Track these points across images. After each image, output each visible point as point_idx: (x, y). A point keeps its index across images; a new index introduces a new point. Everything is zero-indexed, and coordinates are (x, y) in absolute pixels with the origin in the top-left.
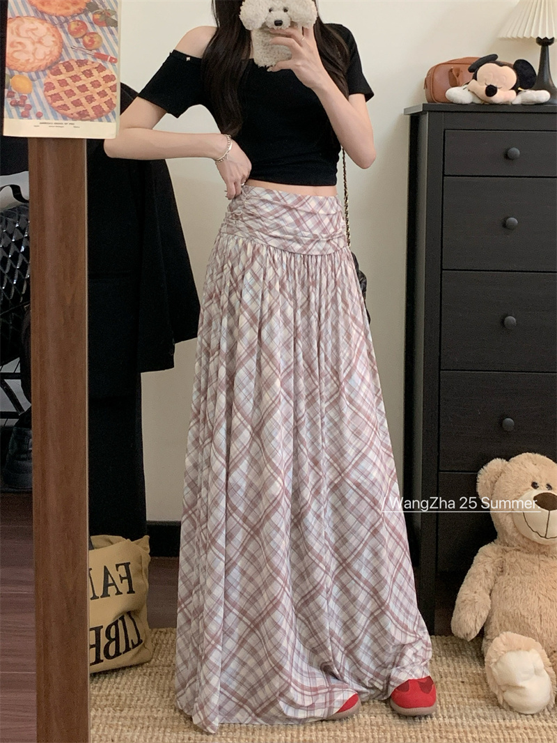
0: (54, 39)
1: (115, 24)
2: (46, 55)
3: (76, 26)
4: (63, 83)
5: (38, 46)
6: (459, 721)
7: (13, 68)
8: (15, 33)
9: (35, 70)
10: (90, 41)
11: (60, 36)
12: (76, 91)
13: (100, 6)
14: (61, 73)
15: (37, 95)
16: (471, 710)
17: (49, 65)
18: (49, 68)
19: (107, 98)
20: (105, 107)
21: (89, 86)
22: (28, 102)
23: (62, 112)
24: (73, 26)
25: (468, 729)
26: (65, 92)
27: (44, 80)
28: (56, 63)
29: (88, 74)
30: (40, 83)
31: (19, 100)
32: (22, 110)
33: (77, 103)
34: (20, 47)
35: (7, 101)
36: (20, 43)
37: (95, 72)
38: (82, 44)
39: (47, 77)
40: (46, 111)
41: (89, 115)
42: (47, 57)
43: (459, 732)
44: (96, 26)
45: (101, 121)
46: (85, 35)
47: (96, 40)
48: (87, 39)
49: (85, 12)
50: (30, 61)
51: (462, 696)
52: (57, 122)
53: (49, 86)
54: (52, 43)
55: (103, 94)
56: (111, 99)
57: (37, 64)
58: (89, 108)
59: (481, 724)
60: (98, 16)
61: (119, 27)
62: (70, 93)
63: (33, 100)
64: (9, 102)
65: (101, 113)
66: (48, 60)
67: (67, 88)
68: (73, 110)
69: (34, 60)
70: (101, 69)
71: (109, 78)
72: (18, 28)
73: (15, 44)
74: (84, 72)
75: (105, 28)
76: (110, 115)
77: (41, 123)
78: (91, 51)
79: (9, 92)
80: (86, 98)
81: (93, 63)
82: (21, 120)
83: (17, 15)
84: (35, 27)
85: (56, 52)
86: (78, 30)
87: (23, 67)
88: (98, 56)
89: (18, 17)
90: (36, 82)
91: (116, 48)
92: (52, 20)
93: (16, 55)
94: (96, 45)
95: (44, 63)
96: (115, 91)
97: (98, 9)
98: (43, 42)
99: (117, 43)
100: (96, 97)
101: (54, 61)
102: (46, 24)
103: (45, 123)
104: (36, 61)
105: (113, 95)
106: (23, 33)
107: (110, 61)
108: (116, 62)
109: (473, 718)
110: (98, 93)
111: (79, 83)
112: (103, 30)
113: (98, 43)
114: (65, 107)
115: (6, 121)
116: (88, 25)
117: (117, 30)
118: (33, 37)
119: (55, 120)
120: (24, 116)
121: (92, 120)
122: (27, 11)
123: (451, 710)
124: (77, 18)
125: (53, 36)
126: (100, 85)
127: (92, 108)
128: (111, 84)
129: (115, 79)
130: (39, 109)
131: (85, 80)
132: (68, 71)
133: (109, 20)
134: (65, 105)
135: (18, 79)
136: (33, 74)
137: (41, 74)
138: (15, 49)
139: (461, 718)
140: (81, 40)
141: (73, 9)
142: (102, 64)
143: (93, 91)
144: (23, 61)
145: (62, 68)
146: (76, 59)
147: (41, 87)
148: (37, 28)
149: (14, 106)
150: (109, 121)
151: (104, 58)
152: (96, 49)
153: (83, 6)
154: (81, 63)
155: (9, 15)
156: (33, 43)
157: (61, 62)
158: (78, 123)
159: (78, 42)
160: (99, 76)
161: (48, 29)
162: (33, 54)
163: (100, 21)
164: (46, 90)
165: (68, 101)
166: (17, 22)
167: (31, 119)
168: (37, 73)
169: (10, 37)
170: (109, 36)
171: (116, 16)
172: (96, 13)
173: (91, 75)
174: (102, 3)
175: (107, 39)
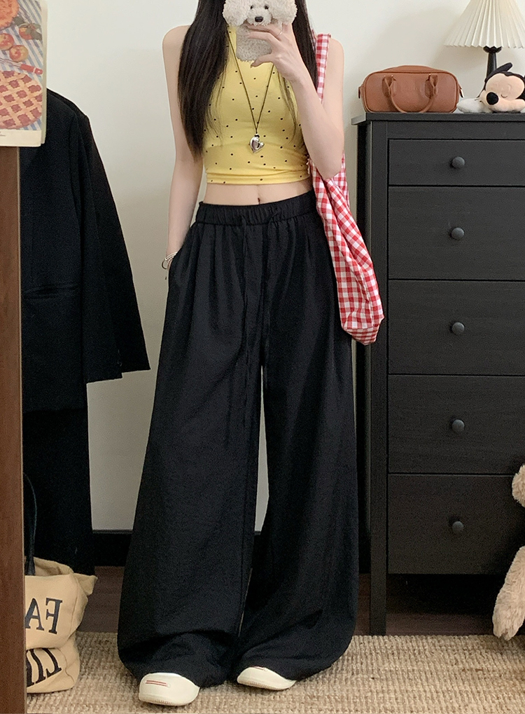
1: (40, 37)
3: (4, 39)
10: (16, 53)
13: (26, 21)
19: (32, 108)
20: (31, 117)
21: (15, 96)
29: (15, 84)
33: (3, 113)
37: (21, 83)
38: (8, 55)
41: (15, 124)
44: (22, 40)
45: (27, 129)
46: (12, 47)
47: (22, 52)
48: (13, 51)
49: (12, 25)
55: (29, 103)
56: (37, 108)
58: (15, 117)
60: (24, 30)
61: (43, 40)
65: (26, 122)
70: (27, 79)
71: (34, 89)
74: (10, 83)
75: (31, 41)
76: (36, 124)
78: (17, 62)
80: (12, 107)
81: (19, 74)
86: (5, 43)
88: (24, 67)
91: (41, 60)
94: (20, 59)
96: (41, 101)
97: (24, 22)
99: (42, 55)
100: (22, 106)
105: (40, 104)
107: (35, 72)
108: (42, 73)
110: (24, 103)
111: (6, 94)
112: (29, 44)
113: (25, 55)
116: (14, 37)
117: (42, 43)
121: (18, 128)
124: (5, 31)
126: (26, 96)
127: (18, 117)
128: (37, 93)
129: (42, 89)
131: (11, 91)
133: (34, 33)
140: (7, 52)
142: (28, 75)
143: (19, 101)
146: (2, 71)
150: (35, 129)
151: (30, 69)
152: (21, 61)
153: (10, 20)
154: (7, 74)
158: (4, 131)
159: (5, 54)
160: (25, 86)
163: (26, 33)
170: (35, 48)
171: (40, 29)
172: (23, 26)
173: (17, 85)
174: (27, 18)
175: (33, 52)
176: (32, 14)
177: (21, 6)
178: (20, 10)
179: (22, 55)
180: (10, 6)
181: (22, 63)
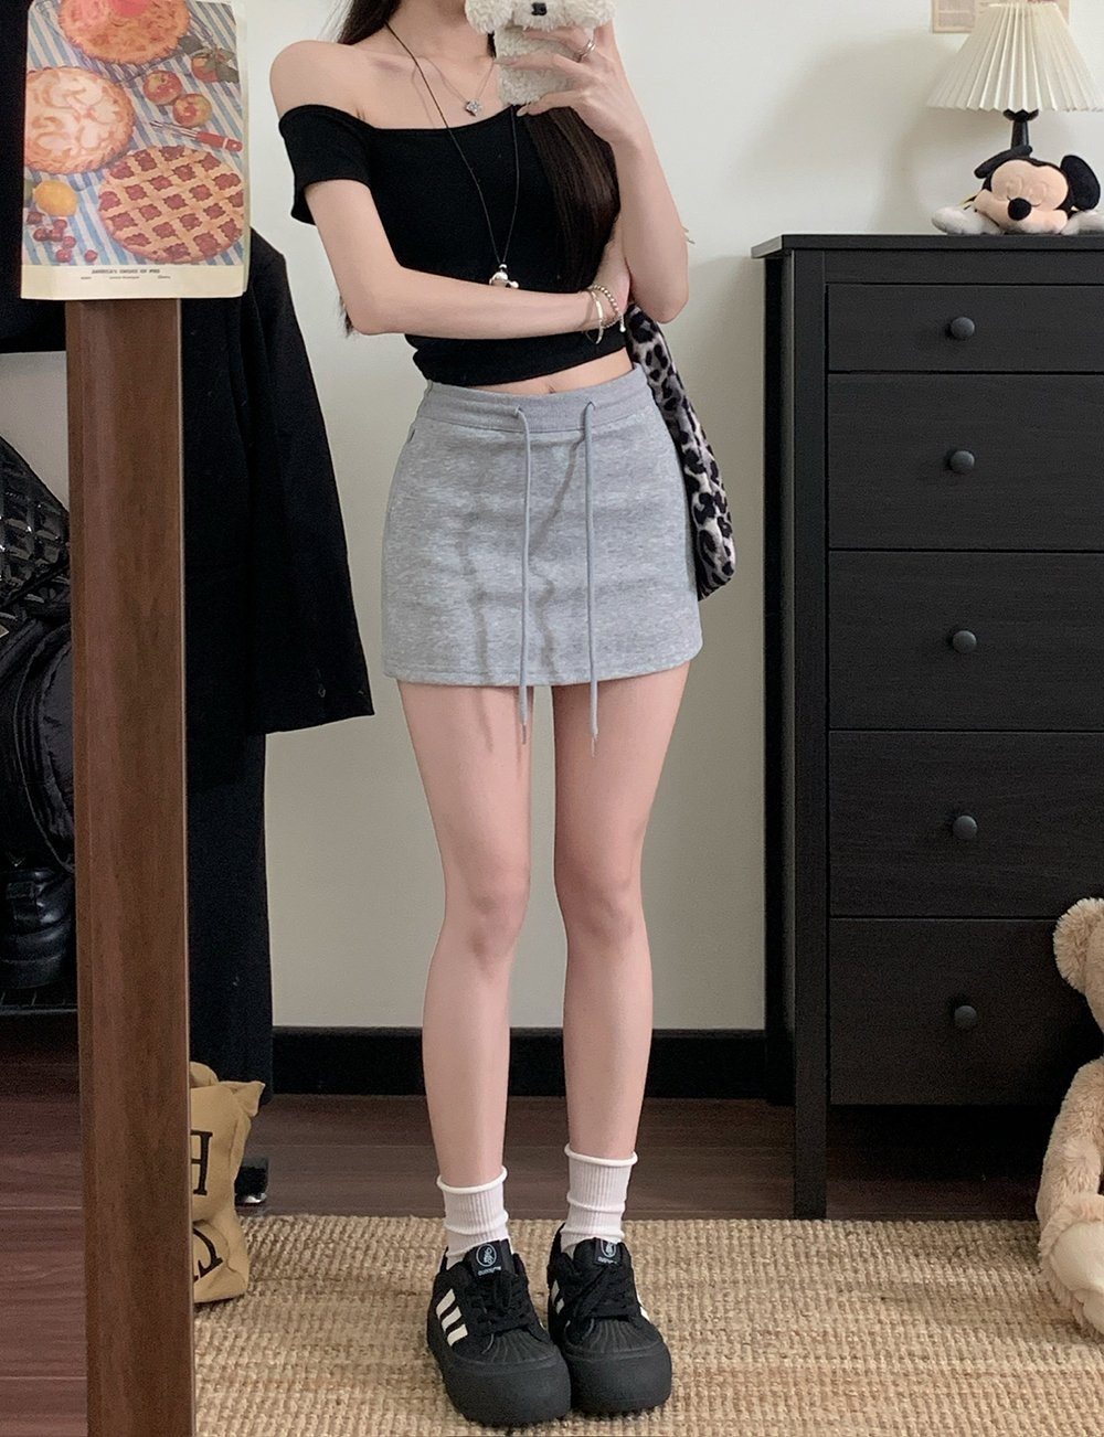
0: (117, 109)
1: (234, 76)
2: (102, 140)
3: (160, 83)
4: (136, 192)
5: (86, 122)
6: (872, 1365)
7: (37, 166)
8: (41, 100)
9: (80, 169)
10: (186, 109)
11: (129, 102)
12: (163, 208)
13: (206, 44)
14: (132, 174)
15: (87, 218)
16: (897, 1345)
17: (107, 159)
18: (109, 165)
19: (223, 220)
20: (221, 238)
21: (187, 196)
22: (69, 232)
23: (135, 249)
24: (154, 84)
25: (890, 1378)
26: (140, 209)
27: (98, 188)
28: (122, 154)
29: (186, 173)
30: (92, 195)
31: (51, 228)
32: (56, 248)
33: (164, 231)
34: (51, 127)
35: (28, 231)
36: (52, 119)
37: (198, 170)
38: (171, 115)
39: (104, 182)
40: (103, 249)
41: (189, 254)
42: (103, 144)
43: (870, 1384)
44: (198, 82)
45: (212, 263)
46: (177, 98)
47: (199, 107)
48: (181, 106)
49: (177, 55)
50: (73, 153)
51: (880, 1322)
52: (125, 267)
53: (108, 200)
54: (114, 117)
55: (215, 211)
56: (232, 220)
57: (84, 158)
58: (187, 238)
59: (916, 1369)
60: (201, 62)
61: (241, 82)
62: (150, 212)
63: (78, 227)
64: (32, 233)
65: (213, 249)
66: (106, 149)
67: (145, 202)
68: (157, 244)
69: (80, 151)
70: (209, 162)
71: (226, 181)
72: (47, 92)
73: (42, 122)
74: (176, 171)
75: (216, 85)
76: (231, 251)
77: (94, 272)
78: (190, 128)
79: (31, 213)
80: (181, 220)
81: (194, 151)
82: (56, 267)
83: (45, 63)
84: (80, 88)
85: (120, 134)
86: (164, 90)
87: (58, 165)
88: (204, 138)
89: (45, 69)
90: (84, 193)
91: (239, 123)
92: (112, 73)
93: (43, 142)
94: (196, 120)
95: (97, 156)
96: (240, 205)
97: (202, 48)
98: (96, 115)
99: (238, 112)
100: (203, 217)
101: (117, 151)
102: (99, 81)
103: (103, 271)
104: (83, 152)
105: (235, 212)
106: (57, 100)
107: (227, 148)
108: (239, 148)
109: (901, 1358)
110: (205, 210)
111: (169, 192)
112: (212, 90)
113: (204, 112)
114: (141, 239)
115: (27, 270)
116: (183, 78)
117: (239, 88)
118: (77, 106)
119: (121, 263)
120: (63, 259)
121: (194, 262)
122: (65, 56)
123: (859, 1347)
124: (161, 67)
125: (116, 102)
126: (209, 195)
127: (195, 239)
128: (232, 191)
129: (239, 181)
130: (90, 245)
131: (179, 186)
132: (145, 169)
133: (222, 70)
134: (140, 235)
135: (48, 189)
136: (78, 178)
137: (92, 175)
138: (42, 131)
139: (877, 1359)
140: (169, 109)
141: (153, 50)
142: (213, 154)
143: (197, 207)
144: (60, 154)
145: (133, 164)
146: (160, 146)
147: (94, 203)
148: (84, 90)
149: (41, 239)
150: (230, 263)
151: (216, 142)
152: (198, 125)
153: (172, 44)
154: (170, 153)
155: (30, 66)
156: (77, 119)
157: (131, 153)
158: (166, 269)
159: (164, 113)
160: (207, 177)
161: (105, 90)
162: (78, 139)
163: (207, 70)
164: (103, 208)
165: (145, 227)
166: (45, 77)
167: (75, 264)
168: (84, 174)
169: (32, 109)
170: (225, 99)
171: (236, 64)
172: (198, 56)
173: (191, 175)
174: (207, 37)
175: (221, 106)
176: (218, 32)
177: (195, 16)
178: (192, 22)
179: (198, 113)
180: (172, 16)
181: (198, 129)
